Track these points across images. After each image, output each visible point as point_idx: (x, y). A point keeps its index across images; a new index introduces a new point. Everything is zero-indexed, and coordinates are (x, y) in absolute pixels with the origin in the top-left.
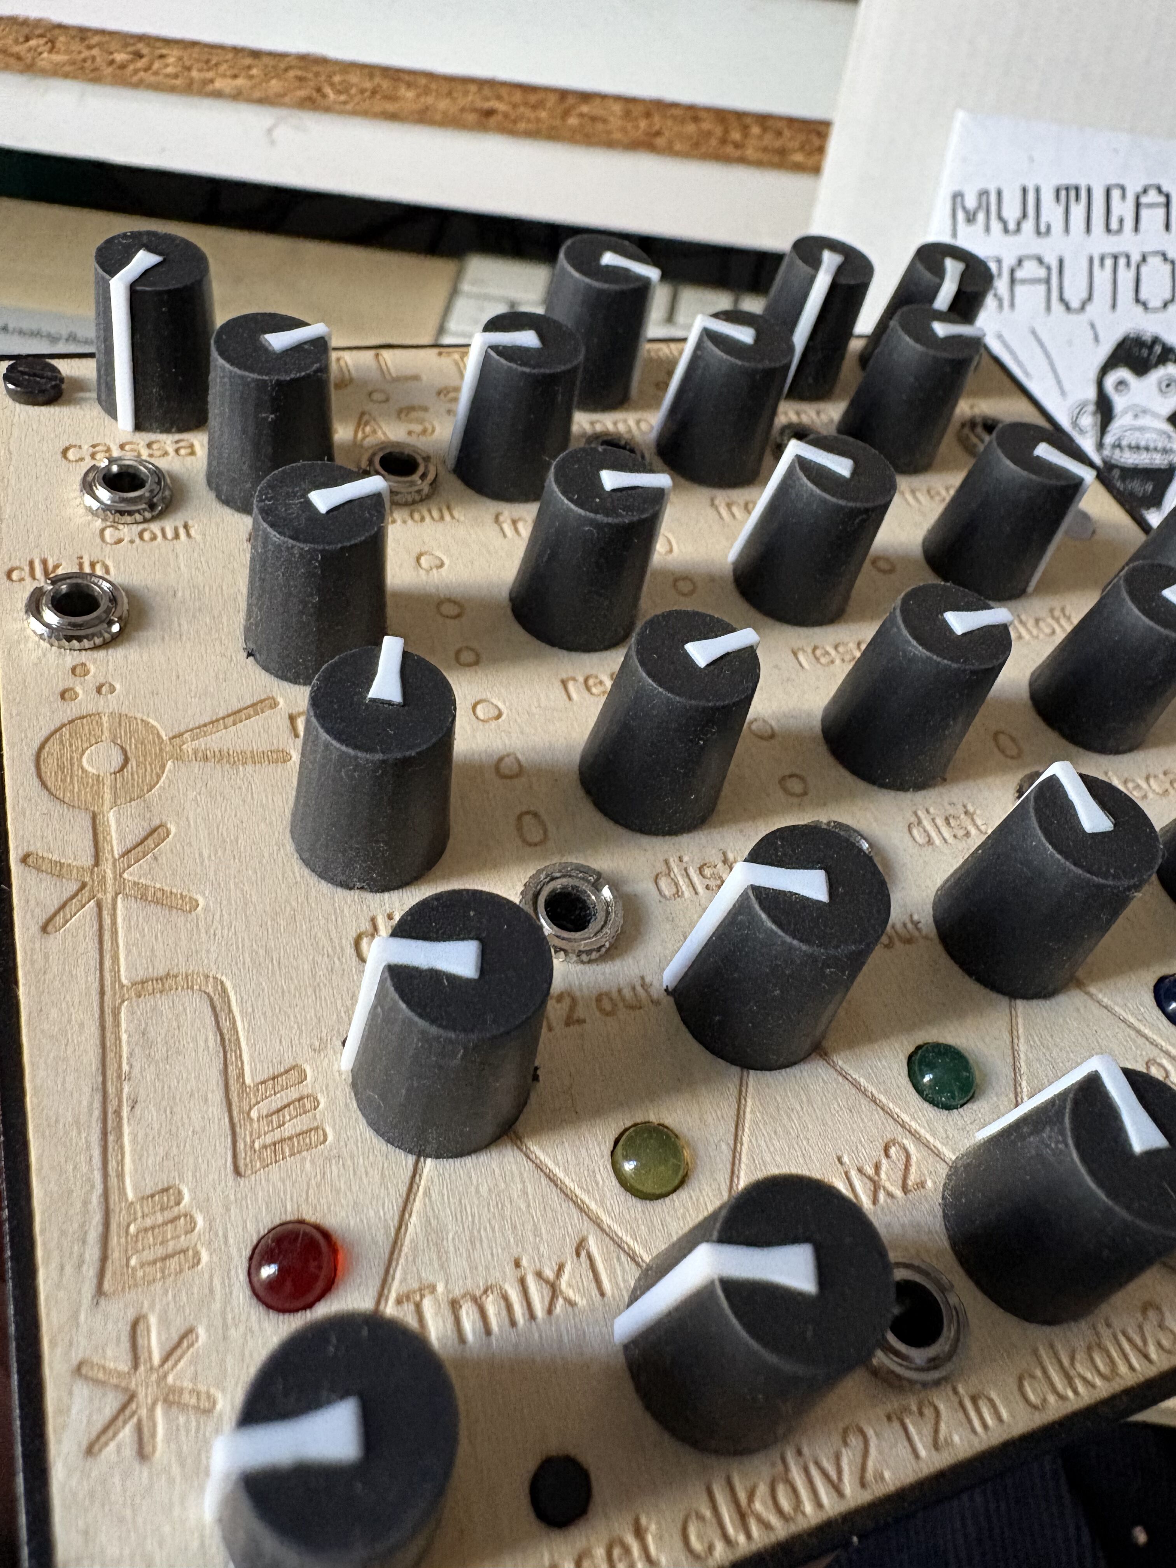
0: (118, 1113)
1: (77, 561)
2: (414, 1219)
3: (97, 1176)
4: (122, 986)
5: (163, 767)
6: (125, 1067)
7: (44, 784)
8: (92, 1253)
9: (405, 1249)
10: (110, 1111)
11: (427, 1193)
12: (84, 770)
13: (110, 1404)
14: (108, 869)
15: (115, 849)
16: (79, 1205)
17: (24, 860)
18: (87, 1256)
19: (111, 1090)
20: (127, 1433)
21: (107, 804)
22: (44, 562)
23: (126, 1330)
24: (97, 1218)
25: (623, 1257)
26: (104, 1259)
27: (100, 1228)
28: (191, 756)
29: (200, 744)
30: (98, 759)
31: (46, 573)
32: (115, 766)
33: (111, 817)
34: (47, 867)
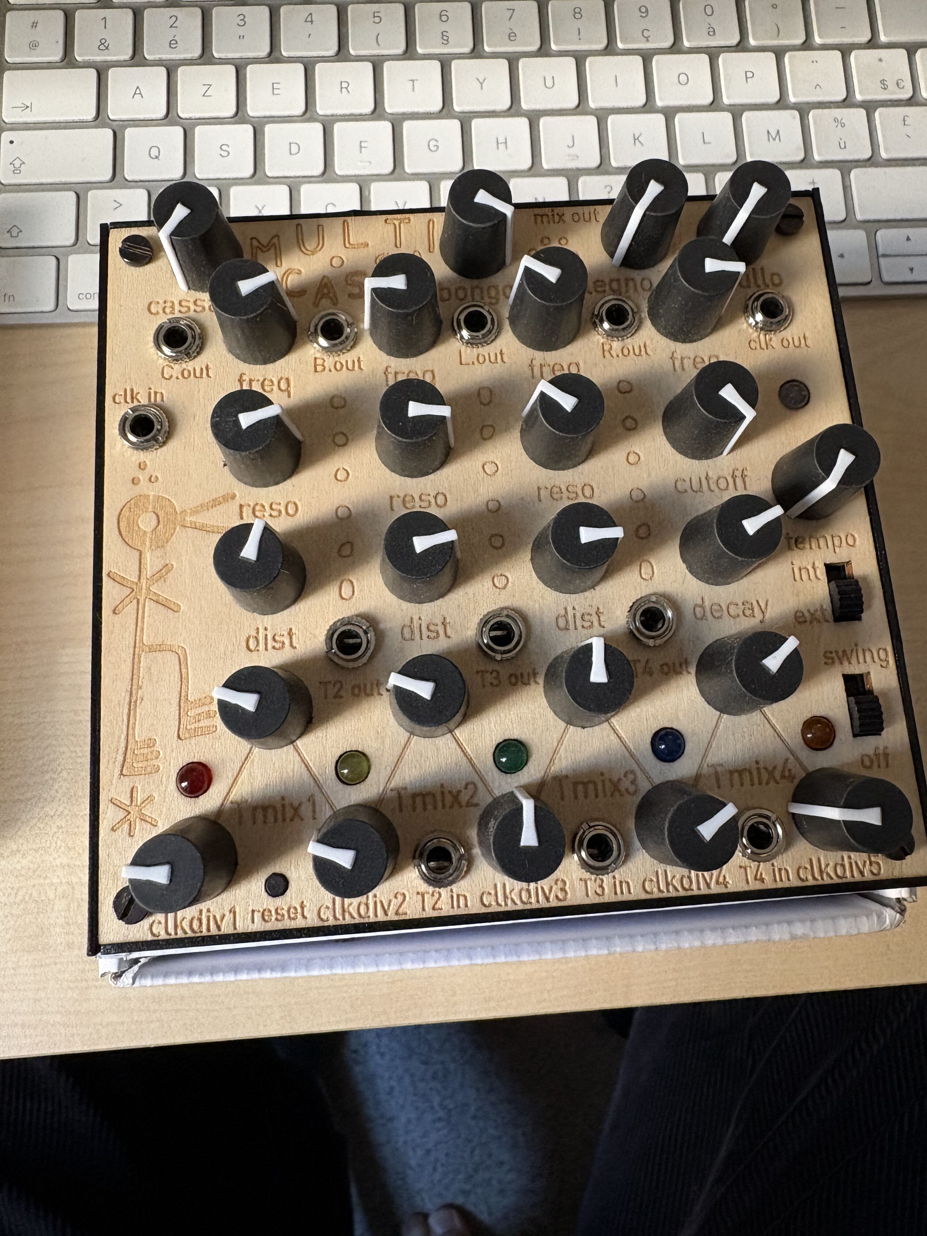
0: (136, 702)
1: (148, 391)
2: (245, 771)
3: (125, 728)
4: (143, 644)
5: (175, 529)
6: (140, 683)
7: (121, 534)
8: (120, 758)
9: (239, 783)
10: (133, 701)
11: (252, 762)
12: (139, 527)
13: (122, 814)
14: (143, 581)
15: (148, 573)
16: (116, 738)
17: (108, 575)
18: (118, 759)
19: (134, 692)
20: (126, 826)
21: (147, 548)
22: (132, 390)
23: (129, 791)
24: (123, 745)
25: (327, 805)
26: (124, 761)
27: (124, 749)
28: (189, 525)
29: (193, 519)
30: (146, 522)
31: (132, 398)
32: (153, 527)
33: (148, 556)
34: (118, 579)
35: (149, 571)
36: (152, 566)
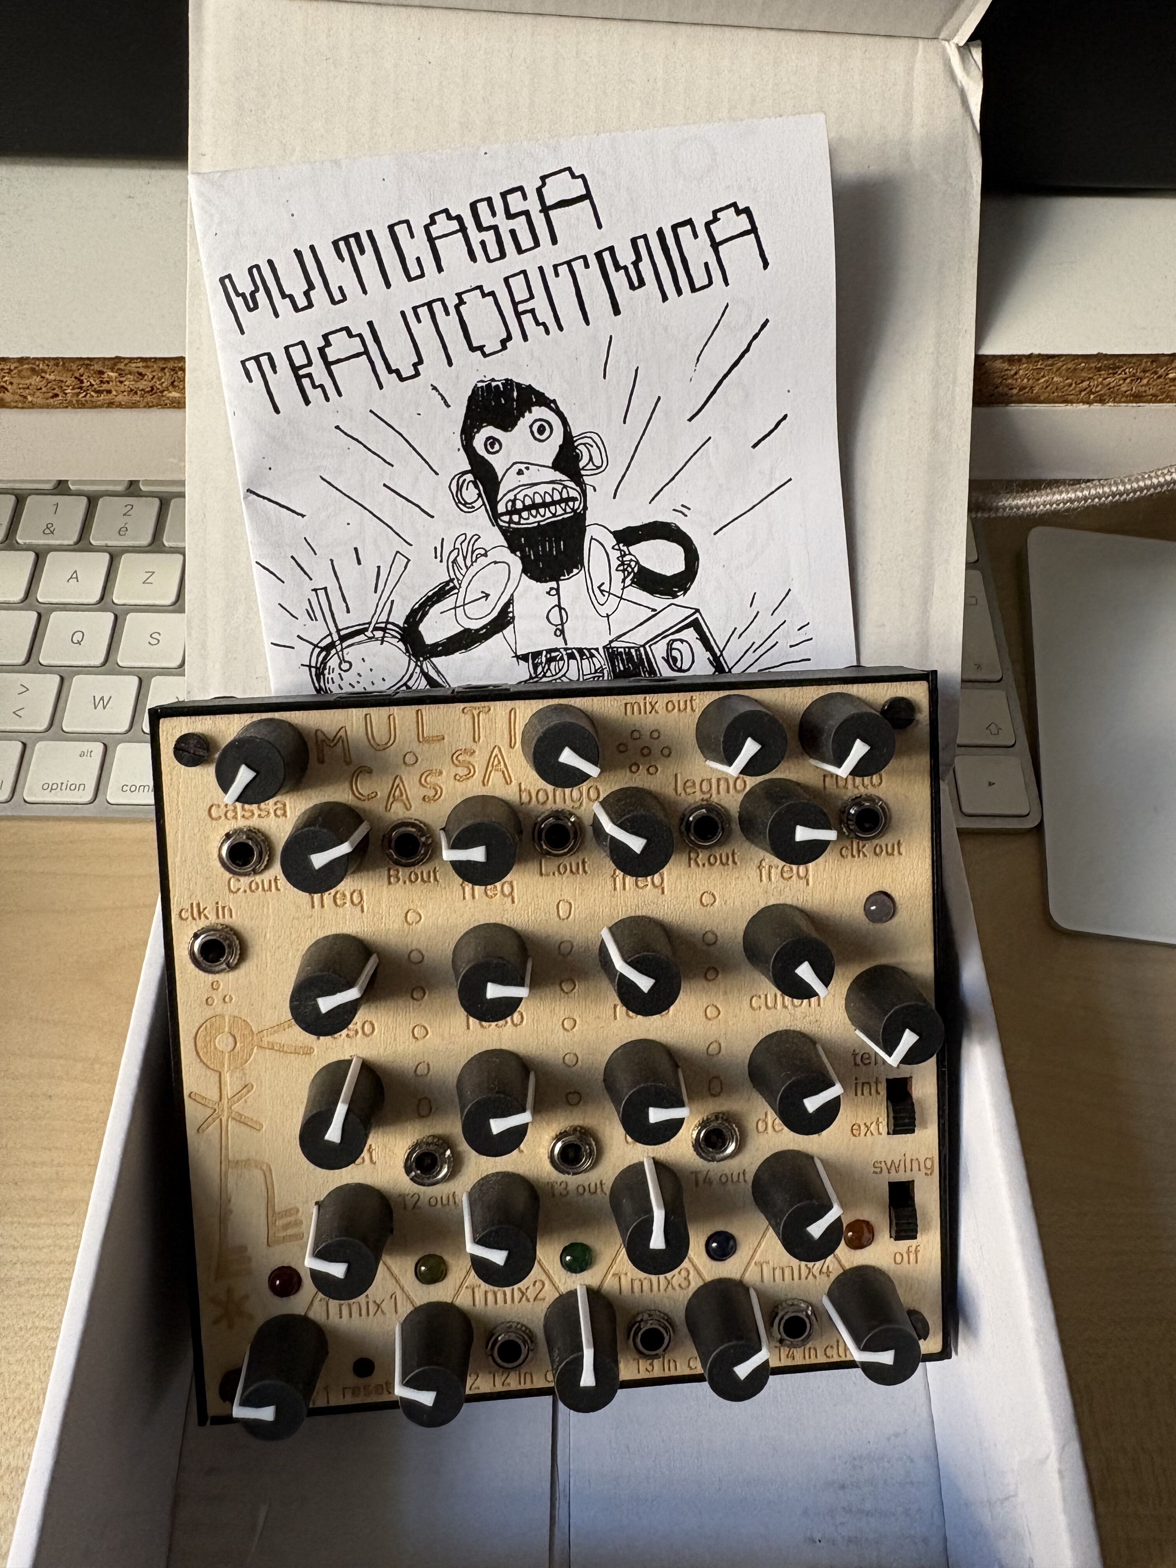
1: (215, 907)
3: (217, 1237)
4: (229, 1161)
5: (252, 1050)
7: (198, 1055)
8: (215, 1263)
12: (216, 1048)
17: (190, 1096)
18: (212, 1264)
21: (226, 1070)
22: (198, 905)
24: (217, 1251)
25: (408, 1302)
26: (218, 1266)
27: (217, 1256)
28: (266, 1046)
29: (271, 1039)
30: (223, 1042)
31: (200, 913)
32: (230, 1047)
33: (227, 1077)
34: (199, 1100)
35: (228, 1091)
36: (232, 1089)
